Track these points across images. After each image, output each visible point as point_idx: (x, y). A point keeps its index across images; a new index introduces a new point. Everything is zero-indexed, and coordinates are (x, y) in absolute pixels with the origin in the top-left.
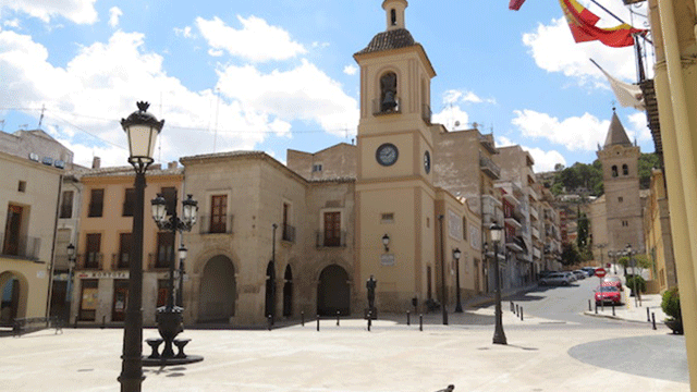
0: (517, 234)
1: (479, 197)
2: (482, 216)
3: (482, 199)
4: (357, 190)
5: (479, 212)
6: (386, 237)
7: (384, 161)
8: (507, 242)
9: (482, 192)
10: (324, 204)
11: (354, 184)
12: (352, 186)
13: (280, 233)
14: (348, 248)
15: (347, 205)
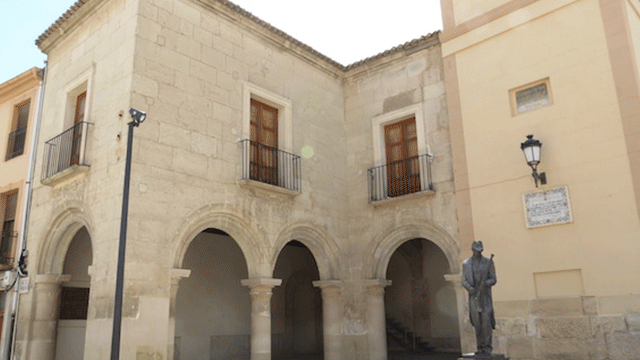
4: (446, 54)
6: (531, 142)
10: (379, 106)
11: (439, 44)
12: (434, 50)
13: (239, 162)
14: (439, 195)
15: (426, 96)
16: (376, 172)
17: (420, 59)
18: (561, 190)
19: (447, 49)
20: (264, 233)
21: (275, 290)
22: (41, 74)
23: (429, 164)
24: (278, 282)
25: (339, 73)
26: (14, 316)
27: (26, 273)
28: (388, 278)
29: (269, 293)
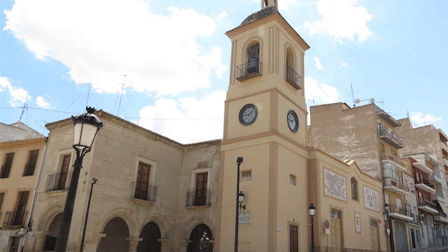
0: (433, 198)
1: (378, 163)
2: (383, 179)
3: (382, 164)
4: (222, 150)
5: (380, 177)
7: (247, 121)
8: (419, 204)
9: (382, 158)
10: (196, 165)
11: (220, 145)
12: (218, 147)
13: (130, 190)
14: (212, 207)
15: (214, 165)
16: (190, 194)
17: (213, 148)
18: (249, 213)
19: (223, 148)
20: (138, 219)
21: (140, 242)
22: (47, 140)
23: (210, 193)
24: (141, 239)
25: (181, 147)
26: (23, 248)
27: (31, 230)
28: (190, 239)
29: (137, 244)
